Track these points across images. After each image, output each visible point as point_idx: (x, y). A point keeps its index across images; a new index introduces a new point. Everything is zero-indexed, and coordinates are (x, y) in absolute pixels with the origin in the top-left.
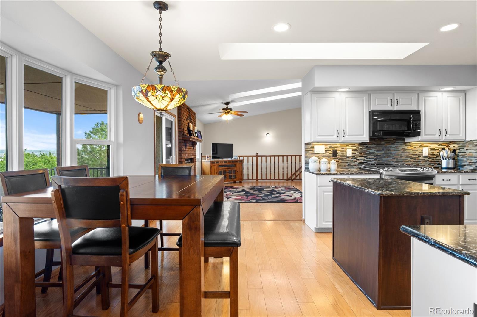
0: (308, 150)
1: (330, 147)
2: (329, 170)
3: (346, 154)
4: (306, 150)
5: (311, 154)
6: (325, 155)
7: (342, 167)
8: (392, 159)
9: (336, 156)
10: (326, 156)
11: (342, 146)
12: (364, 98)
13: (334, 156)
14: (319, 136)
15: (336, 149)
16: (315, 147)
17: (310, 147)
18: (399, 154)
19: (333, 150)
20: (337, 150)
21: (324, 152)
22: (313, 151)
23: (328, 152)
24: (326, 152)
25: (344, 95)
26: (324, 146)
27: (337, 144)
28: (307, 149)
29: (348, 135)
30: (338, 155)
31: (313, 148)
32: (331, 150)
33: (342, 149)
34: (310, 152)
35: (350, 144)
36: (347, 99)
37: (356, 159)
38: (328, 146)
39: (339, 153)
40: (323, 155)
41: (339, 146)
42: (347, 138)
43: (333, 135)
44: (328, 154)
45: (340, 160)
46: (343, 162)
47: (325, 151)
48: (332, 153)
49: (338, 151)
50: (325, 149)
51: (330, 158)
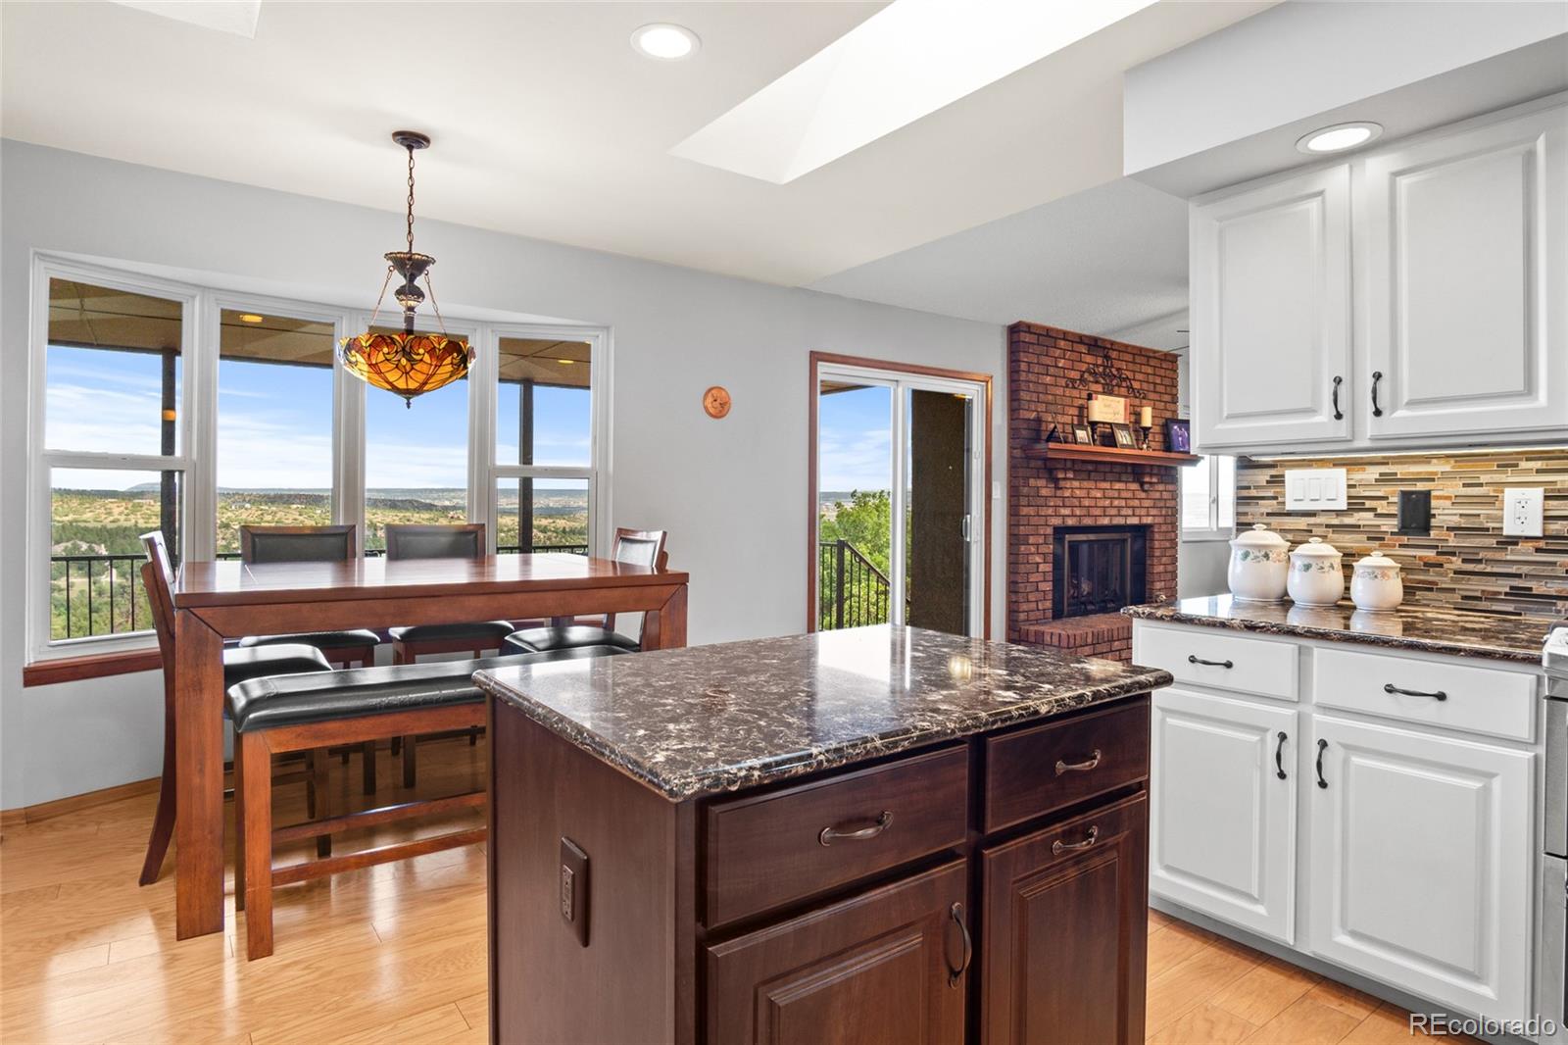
0: (1253, 493)
1: (1385, 479)
2: (1344, 607)
3: (1500, 519)
4: (1245, 493)
5: (1268, 514)
6: (1347, 520)
7: (1465, 598)
9: (1426, 529)
10: (1359, 526)
11: (1466, 467)
13: (1404, 529)
15: (1421, 487)
16: (1291, 475)
17: (1263, 476)
19: (1405, 495)
20: (1427, 495)
21: (1345, 508)
22: (1280, 500)
23: (1368, 504)
24: (1356, 504)
26: (1343, 471)
27: (1427, 460)
28: (1249, 488)
30: (1434, 522)
31: (1277, 481)
32: (1393, 492)
33: (1465, 485)
34: (1260, 502)
38: (1372, 473)
39: (1444, 513)
40: (1335, 521)
41: (1448, 468)
44: (1370, 515)
45: (1453, 554)
46: (1470, 567)
47: (1349, 497)
48: (1394, 510)
49: (1434, 503)
50: (1350, 486)
51: (1383, 539)
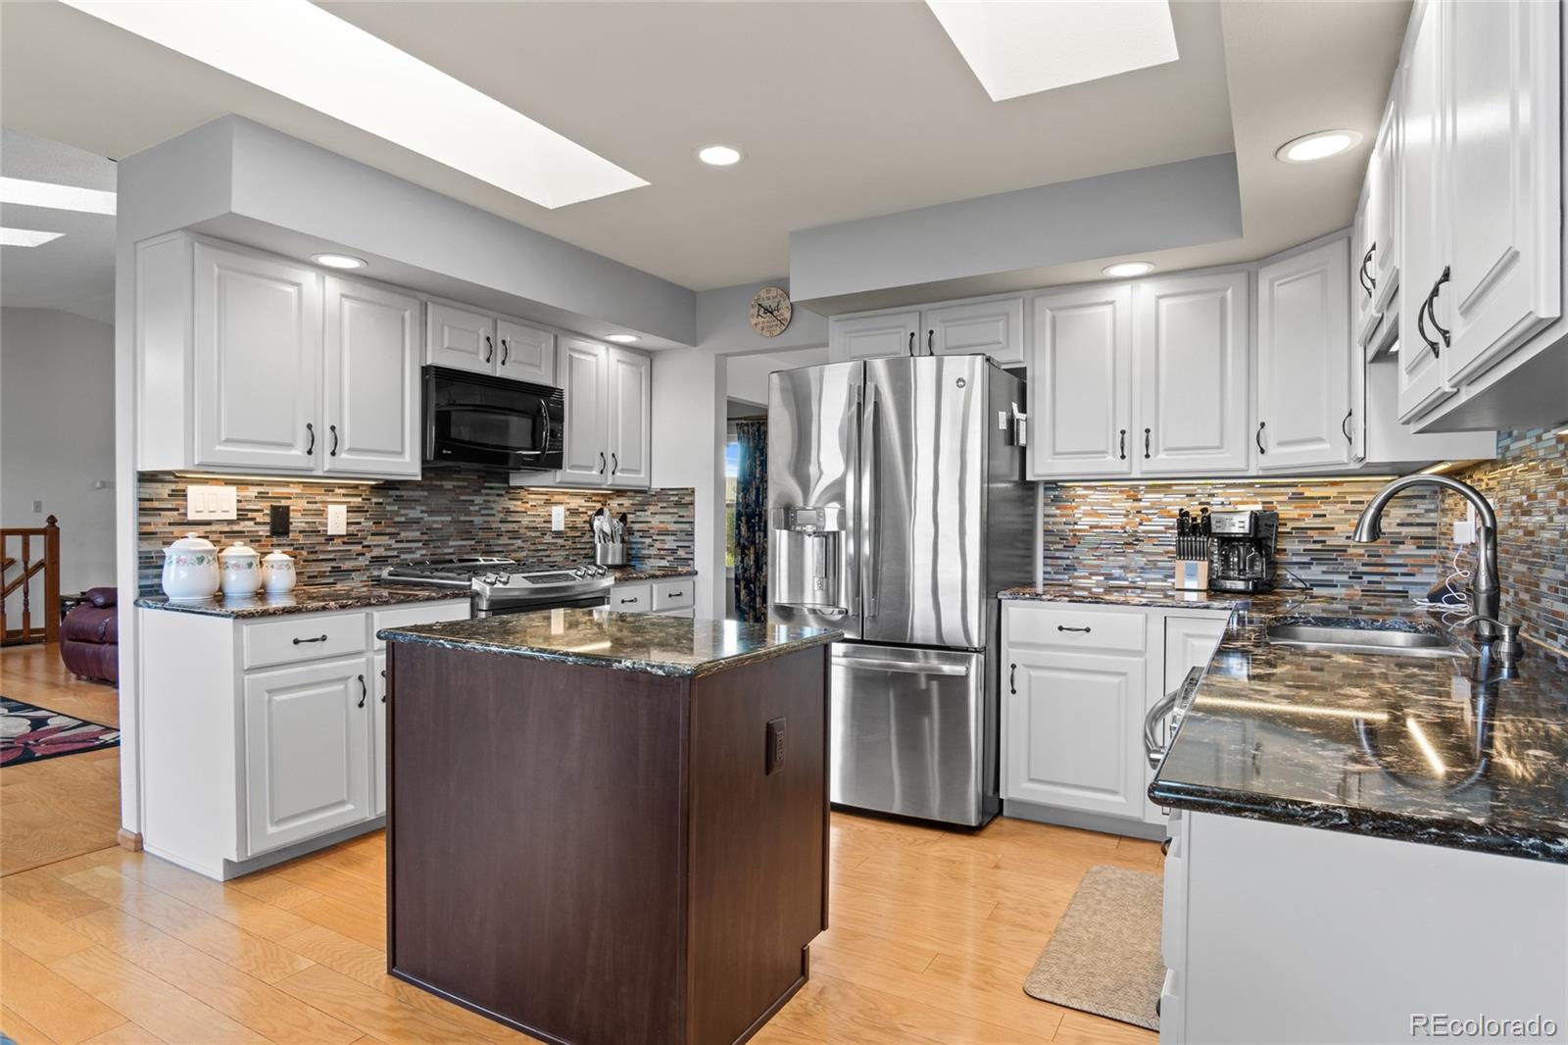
0: (156, 504)
1: (262, 496)
2: (262, 593)
3: (326, 525)
4: (147, 505)
5: (170, 524)
6: (236, 528)
7: (309, 577)
8: (473, 542)
9: (286, 533)
10: (243, 532)
11: (309, 491)
12: (407, 314)
13: (274, 533)
14: (228, 441)
15: (284, 503)
16: (193, 491)
17: (164, 490)
18: (493, 526)
19: (274, 508)
20: (288, 507)
21: (235, 518)
22: (182, 511)
23: (250, 515)
24: (243, 514)
25: (333, 287)
26: (233, 489)
27: (287, 484)
28: (152, 500)
29: (351, 450)
30: (291, 528)
31: (182, 495)
32: (265, 505)
33: (308, 503)
34: (162, 513)
35: (341, 487)
36: (347, 304)
37: (361, 543)
38: (253, 491)
39: (297, 521)
40: (227, 529)
41: (298, 491)
42: (347, 461)
43: (290, 446)
44: (252, 523)
45: (302, 549)
46: (312, 556)
47: (238, 510)
48: (268, 519)
49: (292, 514)
50: (239, 501)
51: (260, 541)
